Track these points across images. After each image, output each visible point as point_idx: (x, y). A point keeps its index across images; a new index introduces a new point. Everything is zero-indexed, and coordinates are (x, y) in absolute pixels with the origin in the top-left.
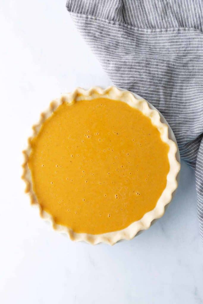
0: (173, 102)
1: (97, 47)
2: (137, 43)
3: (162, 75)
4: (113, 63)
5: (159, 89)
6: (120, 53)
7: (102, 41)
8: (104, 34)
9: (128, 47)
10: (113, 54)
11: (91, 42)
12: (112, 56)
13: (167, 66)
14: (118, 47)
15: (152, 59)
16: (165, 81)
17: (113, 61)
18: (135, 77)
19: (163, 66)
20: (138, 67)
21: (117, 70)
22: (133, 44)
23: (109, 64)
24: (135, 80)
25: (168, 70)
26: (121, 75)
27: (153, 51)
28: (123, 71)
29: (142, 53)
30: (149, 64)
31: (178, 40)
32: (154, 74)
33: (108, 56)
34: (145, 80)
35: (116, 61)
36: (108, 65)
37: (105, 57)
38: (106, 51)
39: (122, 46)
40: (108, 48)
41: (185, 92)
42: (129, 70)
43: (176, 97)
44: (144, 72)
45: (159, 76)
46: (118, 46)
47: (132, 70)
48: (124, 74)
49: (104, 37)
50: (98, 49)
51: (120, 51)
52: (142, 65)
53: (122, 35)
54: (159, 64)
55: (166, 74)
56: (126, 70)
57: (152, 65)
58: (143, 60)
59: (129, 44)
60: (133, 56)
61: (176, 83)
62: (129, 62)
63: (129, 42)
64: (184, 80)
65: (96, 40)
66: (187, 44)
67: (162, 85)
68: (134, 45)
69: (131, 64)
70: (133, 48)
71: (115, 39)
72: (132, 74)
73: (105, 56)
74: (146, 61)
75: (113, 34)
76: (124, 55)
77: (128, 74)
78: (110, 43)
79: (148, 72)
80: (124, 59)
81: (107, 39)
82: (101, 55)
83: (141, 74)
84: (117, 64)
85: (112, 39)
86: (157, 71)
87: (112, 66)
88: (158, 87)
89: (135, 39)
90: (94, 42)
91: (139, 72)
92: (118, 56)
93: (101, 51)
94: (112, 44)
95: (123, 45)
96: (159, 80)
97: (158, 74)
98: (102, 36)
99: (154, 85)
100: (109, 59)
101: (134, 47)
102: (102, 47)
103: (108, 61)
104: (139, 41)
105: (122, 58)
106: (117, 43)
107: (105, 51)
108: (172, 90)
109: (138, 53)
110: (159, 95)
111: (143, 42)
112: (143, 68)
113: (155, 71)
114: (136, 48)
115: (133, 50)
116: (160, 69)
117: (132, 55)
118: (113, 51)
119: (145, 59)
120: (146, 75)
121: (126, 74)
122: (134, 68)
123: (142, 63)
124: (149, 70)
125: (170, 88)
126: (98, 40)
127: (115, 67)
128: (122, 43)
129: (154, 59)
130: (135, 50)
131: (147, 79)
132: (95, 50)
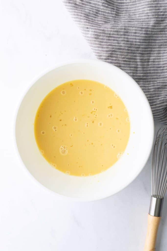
0: (151, 67)
1: (77, 14)
2: (116, 12)
3: (140, 42)
4: (92, 30)
5: (136, 56)
6: (99, 21)
7: (82, 9)
8: (85, 2)
9: (108, 16)
10: (93, 22)
11: (71, 9)
12: (91, 23)
13: (145, 34)
14: (98, 16)
15: (131, 27)
16: (143, 48)
17: (92, 29)
18: (113, 46)
19: (142, 34)
20: (116, 36)
21: (96, 38)
22: (113, 12)
23: (88, 31)
24: (113, 48)
25: (146, 37)
26: (100, 43)
27: (132, 18)
28: (102, 39)
29: (121, 22)
30: (128, 32)
31: (157, 5)
32: (132, 42)
33: (88, 24)
34: (124, 48)
35: (95, 29)
36: (86, 32)
37: (85, 25)
38: (86, 18)
39: (101, 14)
40: (88, 15)
41: (163, 56)
42: (108, 38)
43: (154, 62)
44: (122, 41)
45: (137, 43)
46: (98, 14)
47: (110, 38)
48: (103, 42)
49: (85, 5)
50: (78, 17)
51: (99, 19)
52: (120, 33)
53: (102, 4)
54: (137, 32)
55: (144, 41)
56: (104, 38)
57: (130, 33)
58: (121, 29)
59: (109, 13)
60: (112, 25)
61: (154, 48)
62: (108, 31)
63: (109, 10)
64: (161, 45)
65: (76, 7)
66: (165, 8)
67: (139, 52)
68: (114, 14)
69: (110, 32)
70: (113, 17)
71: (96, 7)
72: (110, 43)
73: (84, 23)
74: (125, 29)
75: (94, 2)
76: (103, 23)
77: (106, 42)
78: (90, 11)
79: (126, 40)
80: (103, 28)
81: (88, 7)
82: (80, 23)
83: (119, 42)
84: (96, 32)
85: (93, 7)
86: (135, 39)
87: (91, 33)
88: (135, 55)
89: (115, 8)
90: (75, 9)
91: (117, 40)
92: (97, 24)
93: (81, 19)
94: (92, 12)
95: (103, 13)
96: (137, 48)
97: (136, 42)
98: (83, 4)
99: (131, 53)
100: (88, 27)
101: (113, 15)
102: (82, 15)
103: (87, 28)
104: (118, 10)
105: (101, 26)
106: (97, 11)
107: (84, 18)
108: (150, 55)
109: (117, 22)
110: (136, 62)
111: (123, 11)
112: (121, 36)
113: (133, 39)
114: (115, 17)
115: (112, 19)
116: (138, 36)
117: (110, 24)
118: (92, 19)
119: (124, 28)
120: (124, 43)
121: (105, 42)
122: (112, 37)
123: (120, 32)
124: (127, 38)
125: (148, 54)
126: (79, 7)
127: (94, 34)
128: (102, 12)
129: (133, 28)
130: (115, 19)
131: (125, 47)
132: (75, 18)
